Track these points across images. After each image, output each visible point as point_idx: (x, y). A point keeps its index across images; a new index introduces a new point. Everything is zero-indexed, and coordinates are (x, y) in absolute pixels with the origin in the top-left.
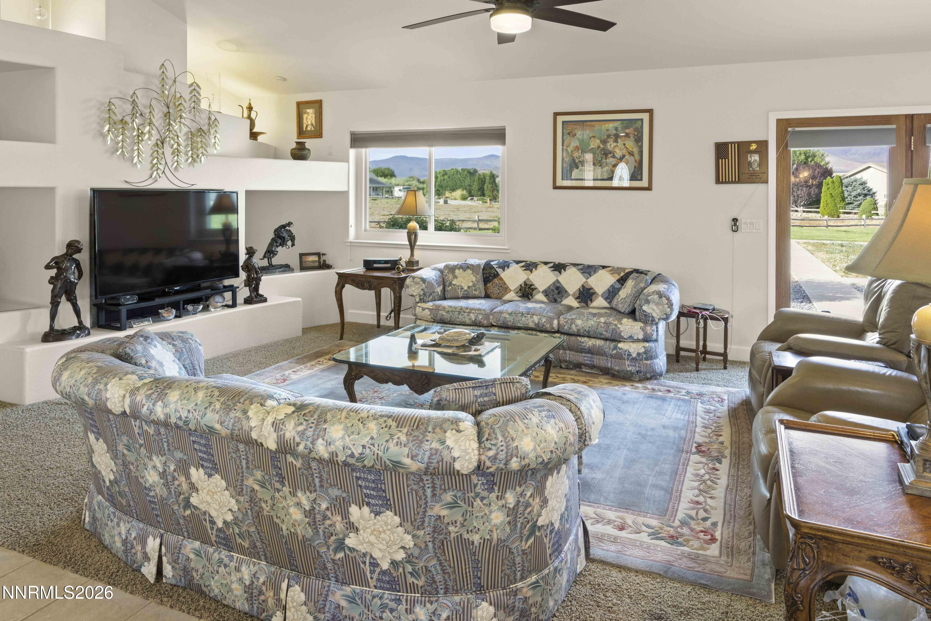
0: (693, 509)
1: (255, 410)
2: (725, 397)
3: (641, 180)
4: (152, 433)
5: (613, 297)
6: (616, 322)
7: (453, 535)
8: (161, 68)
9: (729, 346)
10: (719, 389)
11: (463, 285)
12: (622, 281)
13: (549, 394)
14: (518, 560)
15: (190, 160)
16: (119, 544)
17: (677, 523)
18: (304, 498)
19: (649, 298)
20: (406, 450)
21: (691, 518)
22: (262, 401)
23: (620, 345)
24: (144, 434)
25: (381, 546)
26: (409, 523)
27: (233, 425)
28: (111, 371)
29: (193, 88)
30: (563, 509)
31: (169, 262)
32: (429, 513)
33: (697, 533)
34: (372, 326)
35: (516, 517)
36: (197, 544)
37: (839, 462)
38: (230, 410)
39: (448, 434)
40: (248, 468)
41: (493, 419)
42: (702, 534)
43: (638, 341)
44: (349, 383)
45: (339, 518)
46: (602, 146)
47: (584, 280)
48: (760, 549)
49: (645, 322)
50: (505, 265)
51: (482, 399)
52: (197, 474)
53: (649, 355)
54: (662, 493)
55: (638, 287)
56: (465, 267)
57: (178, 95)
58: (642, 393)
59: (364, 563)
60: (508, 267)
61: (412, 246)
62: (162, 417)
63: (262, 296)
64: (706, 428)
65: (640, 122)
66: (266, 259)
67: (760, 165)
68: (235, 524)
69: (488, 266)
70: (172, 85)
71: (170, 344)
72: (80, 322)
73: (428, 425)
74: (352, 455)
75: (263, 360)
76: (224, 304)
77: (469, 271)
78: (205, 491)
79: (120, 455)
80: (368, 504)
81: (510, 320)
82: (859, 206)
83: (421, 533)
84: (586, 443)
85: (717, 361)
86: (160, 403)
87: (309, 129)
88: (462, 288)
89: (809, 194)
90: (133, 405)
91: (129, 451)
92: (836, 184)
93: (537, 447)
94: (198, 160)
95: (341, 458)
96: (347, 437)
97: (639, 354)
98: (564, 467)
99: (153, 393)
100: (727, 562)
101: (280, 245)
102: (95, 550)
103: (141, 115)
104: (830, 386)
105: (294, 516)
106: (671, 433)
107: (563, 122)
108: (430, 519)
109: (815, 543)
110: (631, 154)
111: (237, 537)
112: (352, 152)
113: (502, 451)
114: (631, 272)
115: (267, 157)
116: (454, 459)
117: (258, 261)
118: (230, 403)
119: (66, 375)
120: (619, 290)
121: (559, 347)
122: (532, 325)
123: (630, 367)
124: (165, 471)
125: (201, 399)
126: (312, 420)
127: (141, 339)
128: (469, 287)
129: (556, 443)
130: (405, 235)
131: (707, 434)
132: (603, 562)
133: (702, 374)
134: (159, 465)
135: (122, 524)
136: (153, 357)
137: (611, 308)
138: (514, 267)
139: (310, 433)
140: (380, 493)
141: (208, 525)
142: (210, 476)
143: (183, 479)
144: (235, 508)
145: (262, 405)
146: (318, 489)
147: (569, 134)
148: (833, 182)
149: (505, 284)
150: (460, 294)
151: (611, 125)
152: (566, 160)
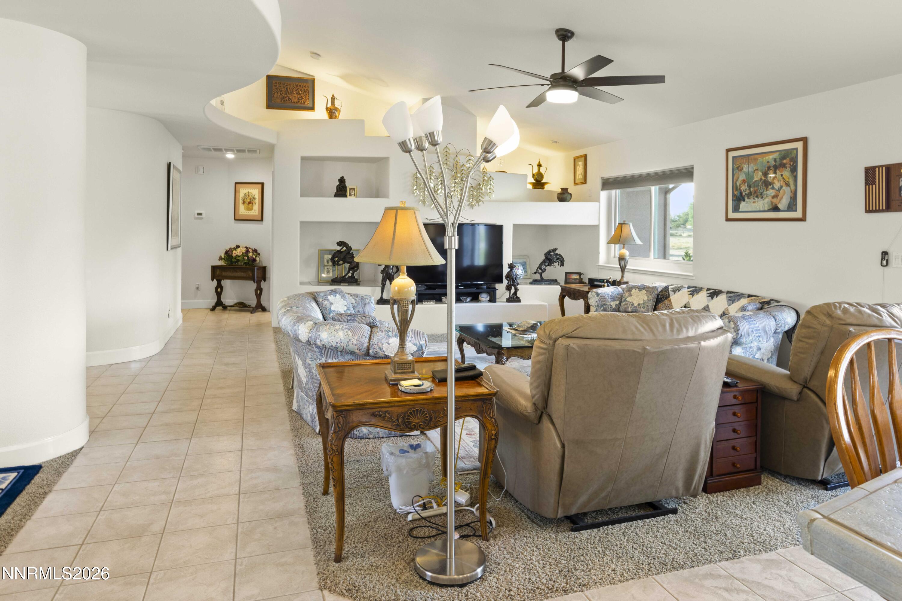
3: (796, 210)
11: (635, 302)
44: (461, 345)
46: (763, 178)
47: (727, 306)
50: (677, 290)
56: (642, 288)
60: (680, 291)
61: (624, 269)
63: (518, 298)
65: (795, 152)
66: (538, 275)
69: (663, 290)
77: (644, 292)
91: (312, 361)
94: (477, 205)
101: (548, 265)
107: (734, 157)
110: (788, 185)
112: (604, 194)
127: (330, 291)
128: (639, 304)
138: (684, 291)
147: (738, 168)
149: (671, 304)
150: (630, 309)
151: (771, 157)
152: (735, 193)
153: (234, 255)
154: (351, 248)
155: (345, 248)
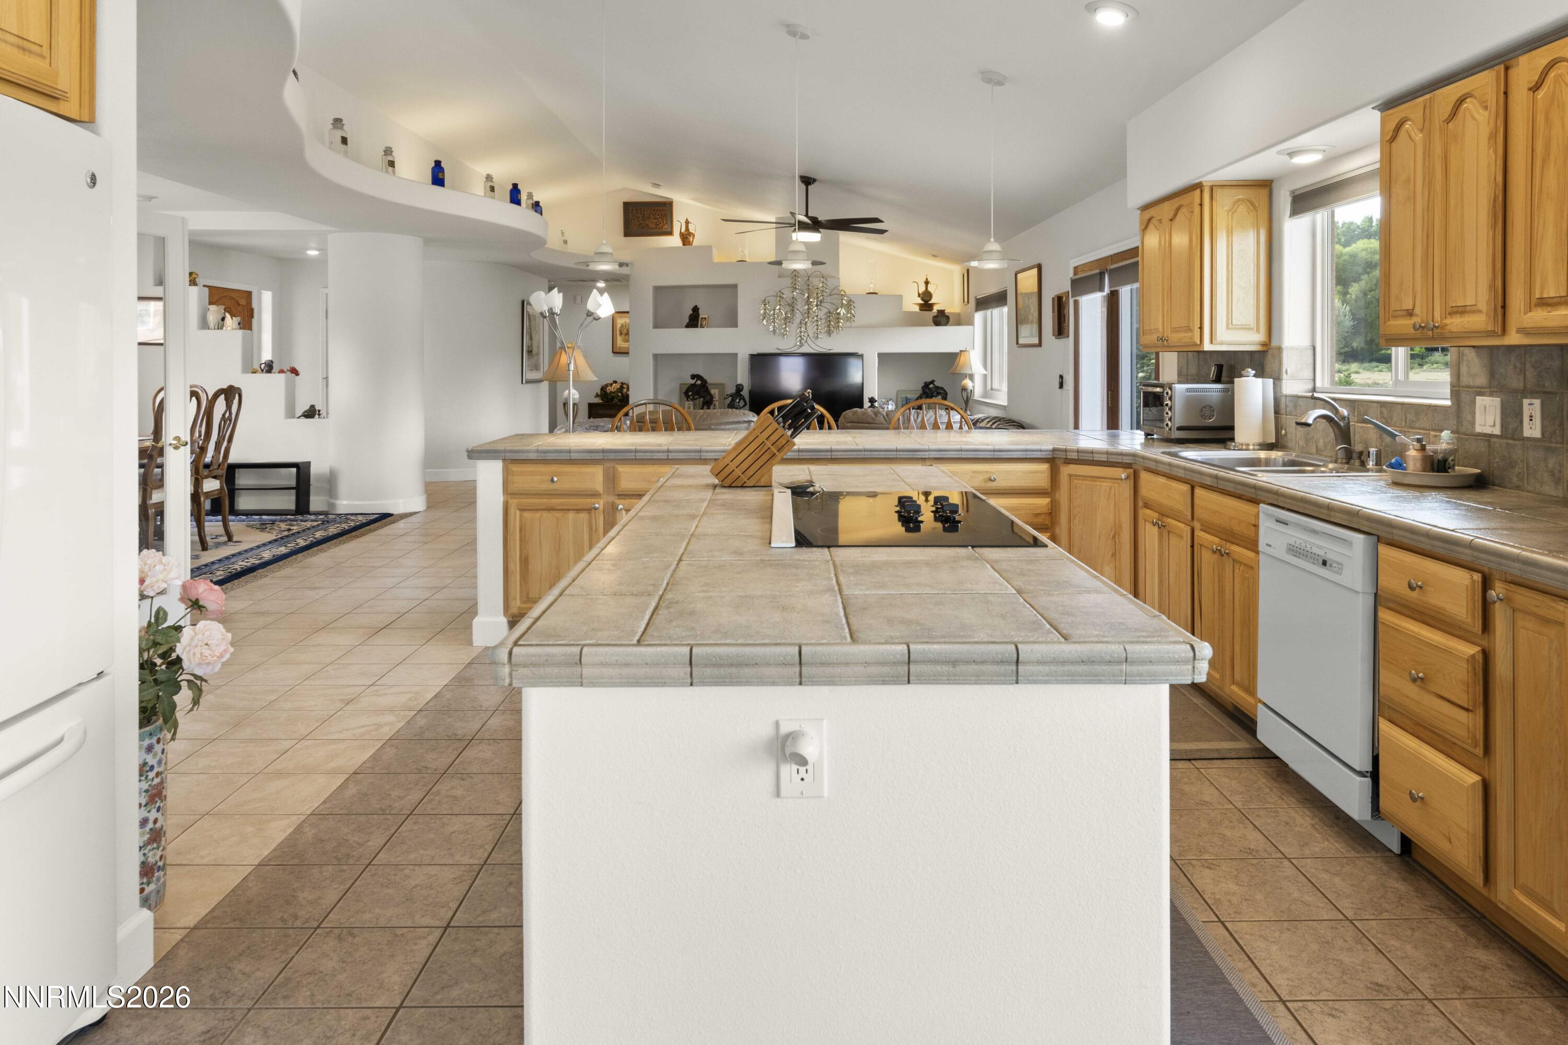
15: (827, 332)
94: (835, 331)
112: (978, 317)
153: (608, 391)
154: (706, 382)
155: (699, 382)
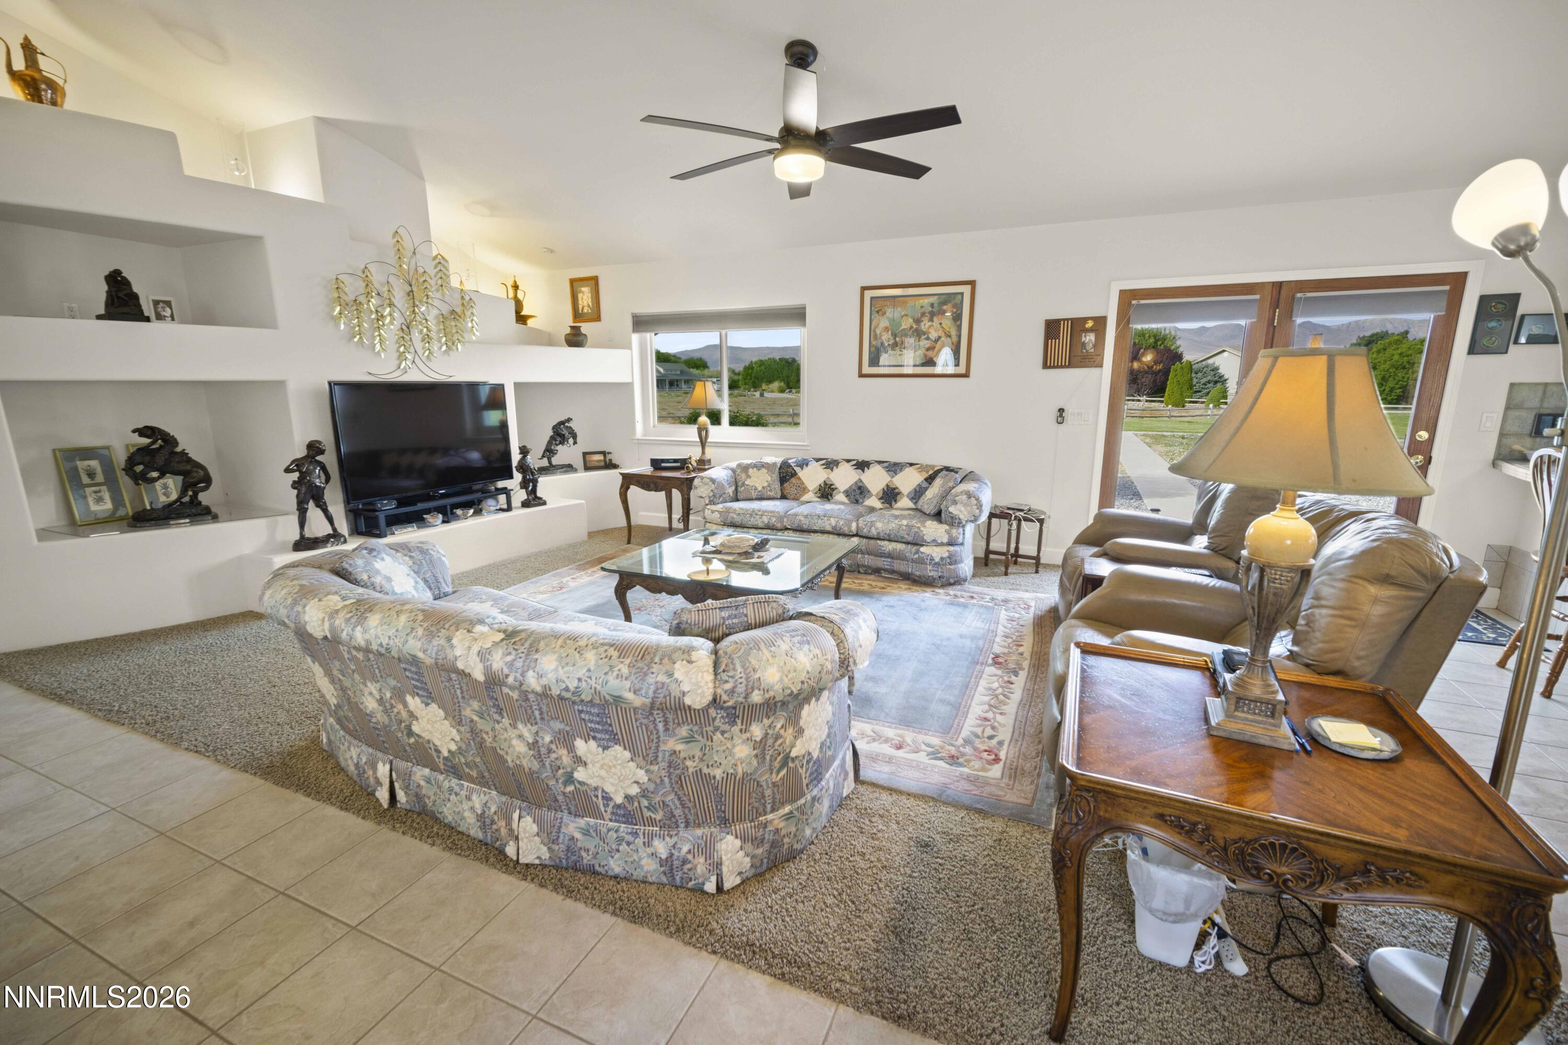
0: (980, 726)
1: (460, 637)
2: (1033, 604)
3: (958, 365)
4: (361, 658)
5: (920, 497)
6: (919, 525)
7: (691, 770)
8: (394, 237)
9: (1043, 548)
10: (1026, 595)
11: (757, 486)
12: (930, 479)
13: (811, 614)
14: (768, 792)
15: (444, 348)
16: (352, 768)
17: (960, 741)
18: (527, 731)
19: (957, 498)
20: (628, 684)
21: (977, 736)
22: (470, 627)
23: (922, 549)
24: (353, 659)
25: (611, 780)
26: (641, 758)
27: (436, 654)
28: (313, 591)
29: (437, 261)
30: (824, 737)
31: (440, 461)
32: (662, 747)
33: (981, 752)
34: (663, 529)
35: (764, 749)
36: (427, 771)
37: (1137, 694)
38: (433, 637)
39: (677, 666)
40: (463, 698)
41: (734, 646)
42: (986, 754)
43: (942, 544)
44: (621, 592)
45: (565, 752)
46: (915, 326)
47: (889, 479)
48: (1046, 770)
49: (952, 525)
50: (803, 464)
51: (730, 621)
52: (414, 703)
53: (953, 560)
54: (948, 708)
55: (946, 487)
56: (760, 466)
57: (421, 270)
58: (942, 600)
59: (597, 797)
60: (807, 465)
61: (703, 443)
62: (363, 643)
63: (540, 498)
64: (1006, 637)
65: (960, 296)
66: (545, 460)
67: (1095, 346)
68: (460, 753)
69: (785, 465)
70: (412, 257)
71: (405, 555)
72: (334, 530)
73: (655, 655)
74: (567, 689)
75: (543, 567)
76: (498, 508)
77: (764, 471)
78: (425, 720)
79: (336, 680)
80: (594, 738)
81: (805, 523)
82: (1208, 394)
83: (655, 768)
84: (849, 669)
85: (1029, 564)
86: (359, 628)
87: (585, 311)
88: (756, 489)
89: (1155, 381)
90: (332, 629)
91: (344, 676)
92: (1186, 370)
93: (784, 677)
94: (454, 348)
95: (555, 692)
96: (560, 668)
97: (942, 559)
98: (826, 694)
99: (352, 617)
100: (1008, 785)
101: (560, 443)
102: (331, 772)
103: (379, 294)
104: (1144, 597)
105: (517, 749)
106: (968, 643)
107: (872, 298)
108: (664, 754)
109: (1092, 797)
110: (949, 336)
111: (464, 767)
112: (635, 338)
113: (741, 683)
114: (941, 470)
115: (541, 344)
116: (684, 694)
117: (535, 461)
118: (433, 629)
119: (268, 593)
120: (926, 489)
121: (854, 551)
122: (829, 528)
123: (931, 573)
124: (382, 698)
125: (402, 624)
126: (522, 649)
127: (365, 552)
128: (763, 488)
129: (808, 672)
130: (696, 430)
131: (1006, 644)
132: (874, 785)
133: (1011, 578)
134: (375, 692)
135: (352, 749)
136: (378, 572)
137: (917, 509)
138: (814, 465)
139: (519, 664)
140: (606, 727)
141: (434, 754)
142: (427, 704)
143: (400, 706)
144: (458, 738)
145: (469, 631)
146: (539, 722)
147: (878, 312)
148: (1182, 368)
149: (803, 484)
150: (754, 495)
151: (926, 301)
152: (874, 343)
154: (174, 440)
155: (158, 441)
